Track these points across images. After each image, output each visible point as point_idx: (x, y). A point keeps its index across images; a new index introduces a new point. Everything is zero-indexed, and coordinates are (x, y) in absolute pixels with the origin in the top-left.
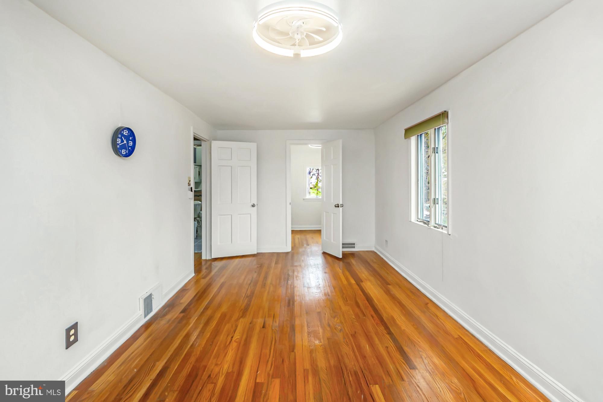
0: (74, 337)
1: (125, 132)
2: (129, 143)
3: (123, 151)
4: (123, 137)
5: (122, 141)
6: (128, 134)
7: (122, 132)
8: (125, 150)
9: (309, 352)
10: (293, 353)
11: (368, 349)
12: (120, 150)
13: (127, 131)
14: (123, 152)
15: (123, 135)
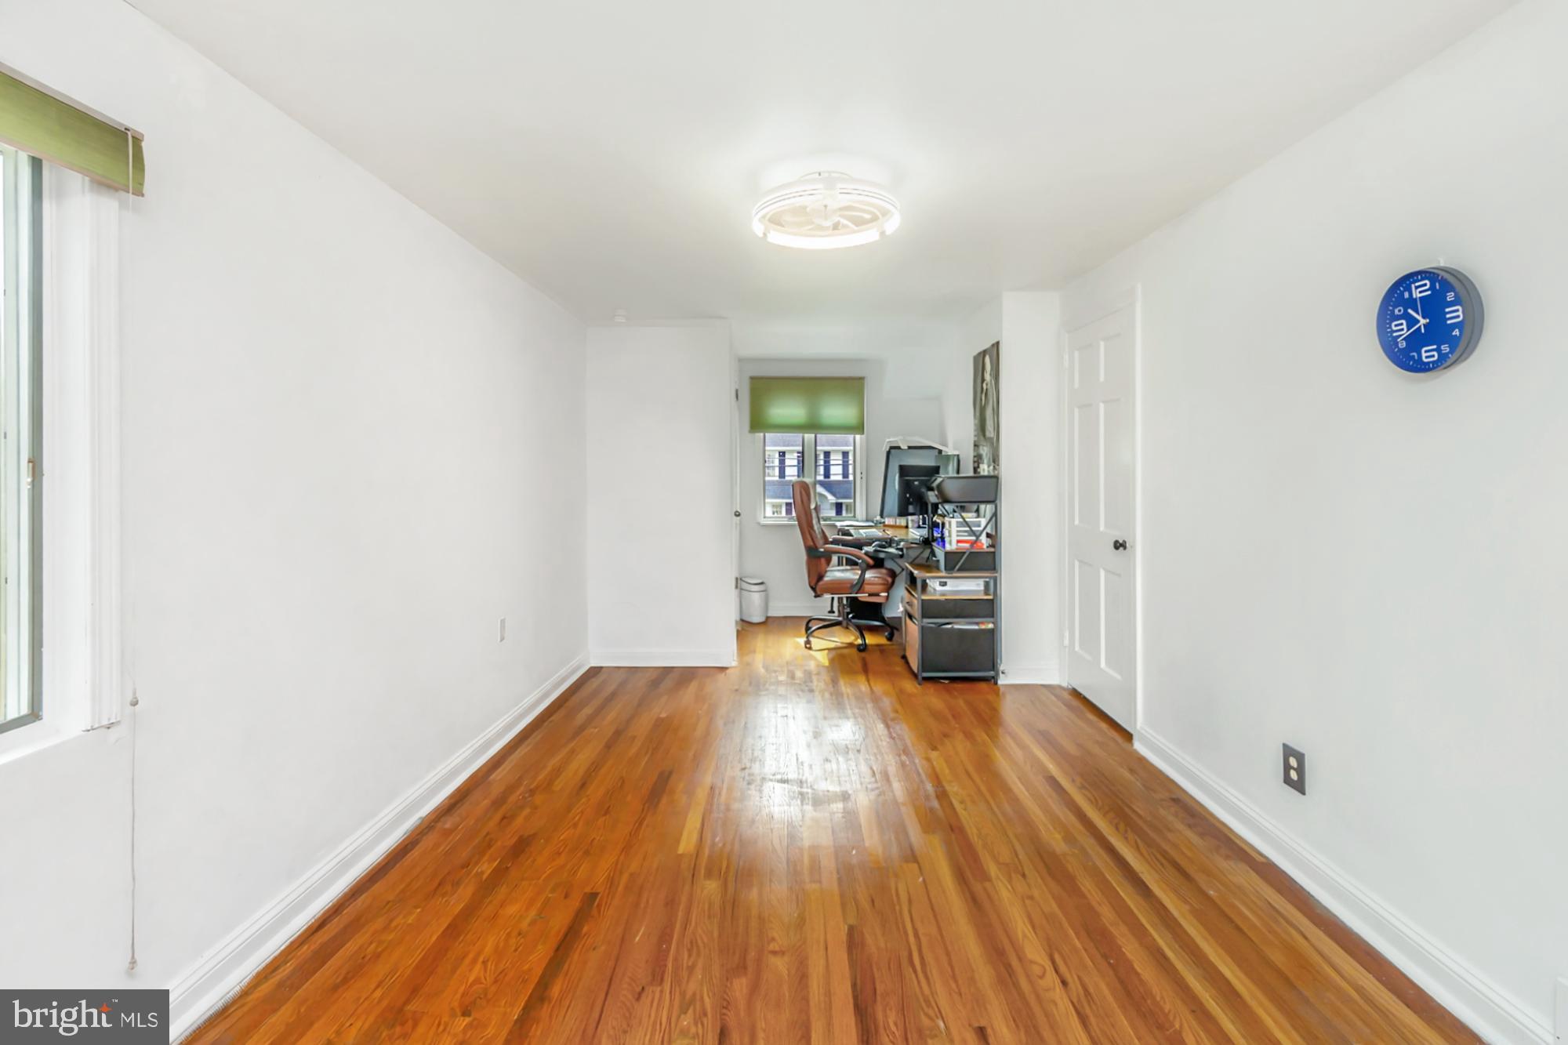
0: (1292, 780)
1: (1417, 288)
2: (1448, 316)
3: (1426, 352)
4: (1410, 311)
5: (1412, 322)
6: (1432, 288)
7: (1406, 295)
8: (1435, 347)
9: (807, 921)
10: (852, 921)
11: (643, 929)
12: (1415, 354)
13: (1427, 282)
14: (1424, 355)
15: (1411, 303)
